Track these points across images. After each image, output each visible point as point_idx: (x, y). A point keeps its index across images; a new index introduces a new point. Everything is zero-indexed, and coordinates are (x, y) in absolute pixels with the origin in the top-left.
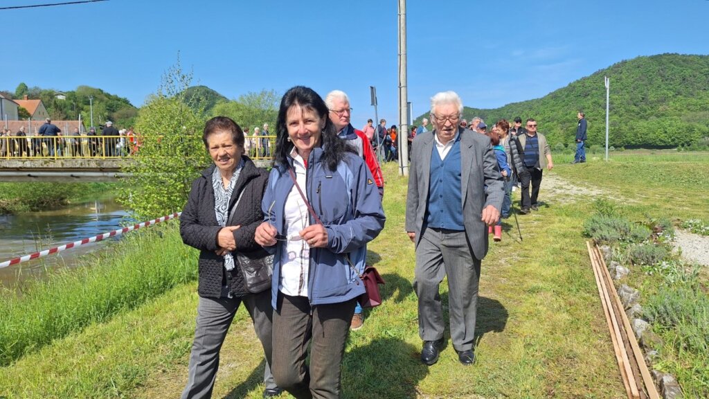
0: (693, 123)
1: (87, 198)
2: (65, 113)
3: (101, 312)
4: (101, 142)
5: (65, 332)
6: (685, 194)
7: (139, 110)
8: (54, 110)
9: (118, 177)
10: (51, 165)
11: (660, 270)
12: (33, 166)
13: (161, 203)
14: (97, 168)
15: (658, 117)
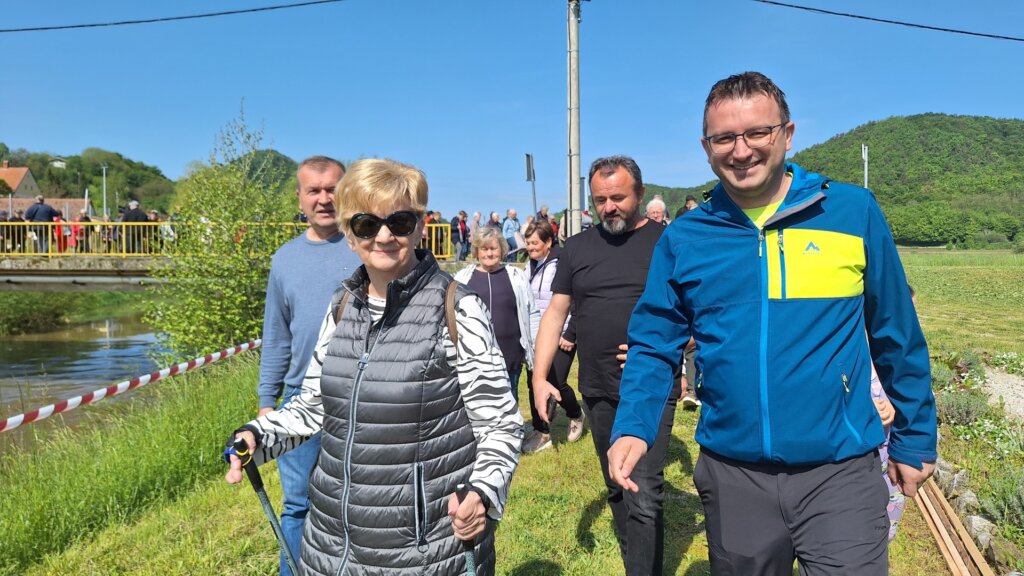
0: (968, 211)
1: (95, 315)
2: (65, 188)
3: (124, 506)
4: (121, 231)
5: (66, 541)
6: (983, 314)
7: (175, 183)
8: (48, 183)
9: (146, 285)
10: (43, 266)
11: (982, 433)
12: (14, 267)
13: (209, 324)
14: (112, 271)
15: (919, 201)
